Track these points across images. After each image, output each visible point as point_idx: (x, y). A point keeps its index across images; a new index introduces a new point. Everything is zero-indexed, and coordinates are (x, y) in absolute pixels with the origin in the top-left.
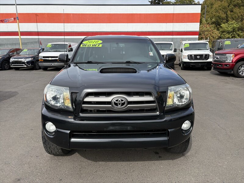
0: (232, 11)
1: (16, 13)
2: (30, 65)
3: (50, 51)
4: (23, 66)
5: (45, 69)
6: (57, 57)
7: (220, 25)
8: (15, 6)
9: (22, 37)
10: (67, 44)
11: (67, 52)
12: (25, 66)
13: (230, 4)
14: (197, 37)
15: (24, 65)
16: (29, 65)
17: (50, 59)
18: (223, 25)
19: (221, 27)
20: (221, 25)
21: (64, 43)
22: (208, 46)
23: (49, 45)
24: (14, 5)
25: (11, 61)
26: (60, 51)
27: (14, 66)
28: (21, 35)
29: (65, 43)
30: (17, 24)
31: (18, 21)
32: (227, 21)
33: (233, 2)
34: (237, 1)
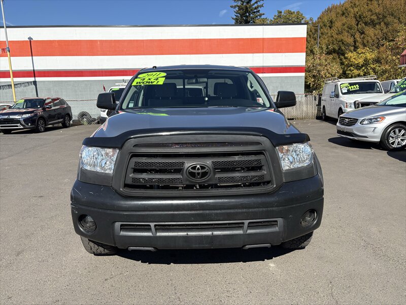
0: (362, 33)
1: (5, 40)
2: (29, 124)
4: (17, 126)
7: (343, 54)
8: (4, 29)
9: (16, 79)
12: (22, 127)
13: (359, 22)
14: (303, 75)
15: (19, 125)
18: (349, 55)
19: (346, 58)
20: (346, 55)
24: (3, 27)
27: (1, 127)
30: (7, 58)
31: (8, 53)
32: (356, 48)
33: (364, 17)
34: (369, 17)
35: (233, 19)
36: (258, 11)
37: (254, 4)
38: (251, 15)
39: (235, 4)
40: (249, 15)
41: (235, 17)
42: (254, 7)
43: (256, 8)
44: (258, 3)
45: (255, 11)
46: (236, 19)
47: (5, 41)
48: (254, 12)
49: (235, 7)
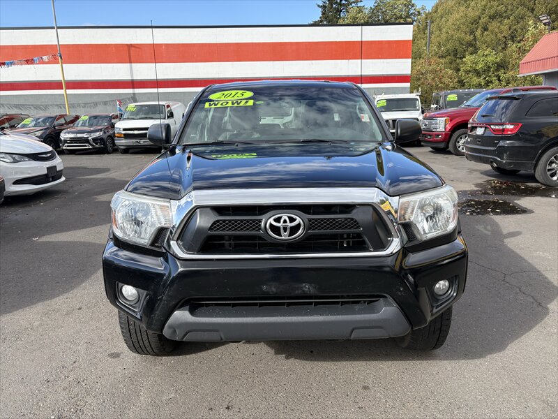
2: (99, 144)
3: (134, 119)
4: (85, 146)
5: (127, 151)
6: (147, 129)
10: (164, 105)
11: (165, 119)
12: (91, 147)
14: (408, 85)
15: (86, 144)
16: (97, 144)
17: (136, 132)
20: (464, 59)
21: (157, 103)
22: (419, 105)
23: (131, 106)
25: (62, 139)
26: (152, 118)
27: (68, 146)
29: (161, 103)
31: (60, 59)
32: (476, 49)
34: (496, 7)
35: (319, 6)
41: (322, 4)
47: (56, 45)
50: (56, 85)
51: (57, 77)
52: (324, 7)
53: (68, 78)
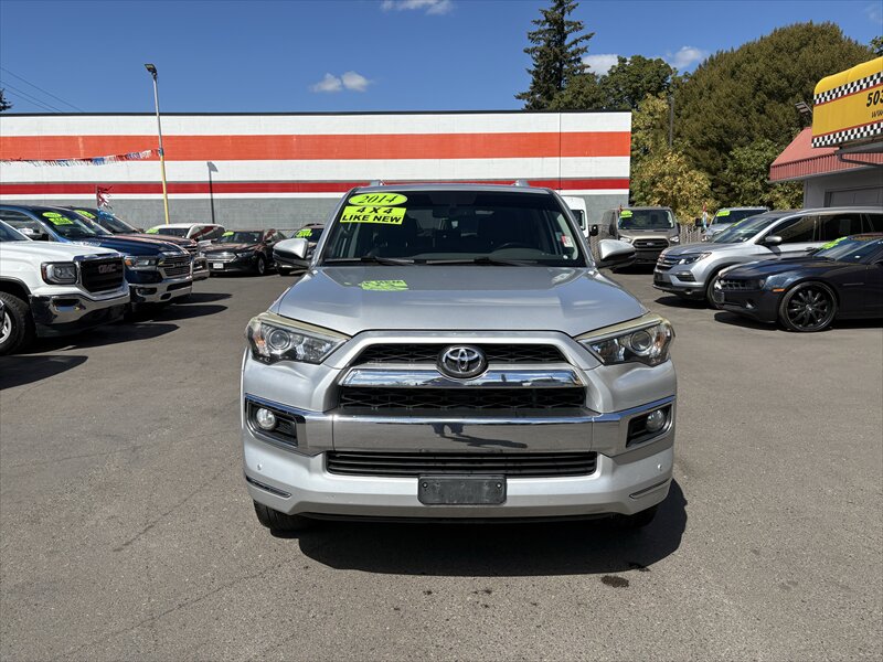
0: (761, 111)
1: (157, 134)
7: (727, 151)
8: (155, 118)
9: (172, 196)
14: (626, 191)
18: (737, 152)
19: (732, 158)
20: (732, 153)
24: (155, 114)
28: (168, 192)
30: (159, 163)
31: (161, 156)
32: (750, 140)
33: (766, 83)
34: (775, 82)
35: (529, 71)
36: (579, 60)
37: (570, 46)
38: (565, 66)
39: (534, 45)
40: (561, 65)
41: (533, 68)
42: (569, 50)
43: (573, 54)
44: (579, 43)
45: (573, 58)
46: (536, 72)
47: (157, 137)
48: (570, 61)
49: (533, 50)
50: (155, 188)
51: (157, 178)
52: (536, 74)
53: (171, 178)
